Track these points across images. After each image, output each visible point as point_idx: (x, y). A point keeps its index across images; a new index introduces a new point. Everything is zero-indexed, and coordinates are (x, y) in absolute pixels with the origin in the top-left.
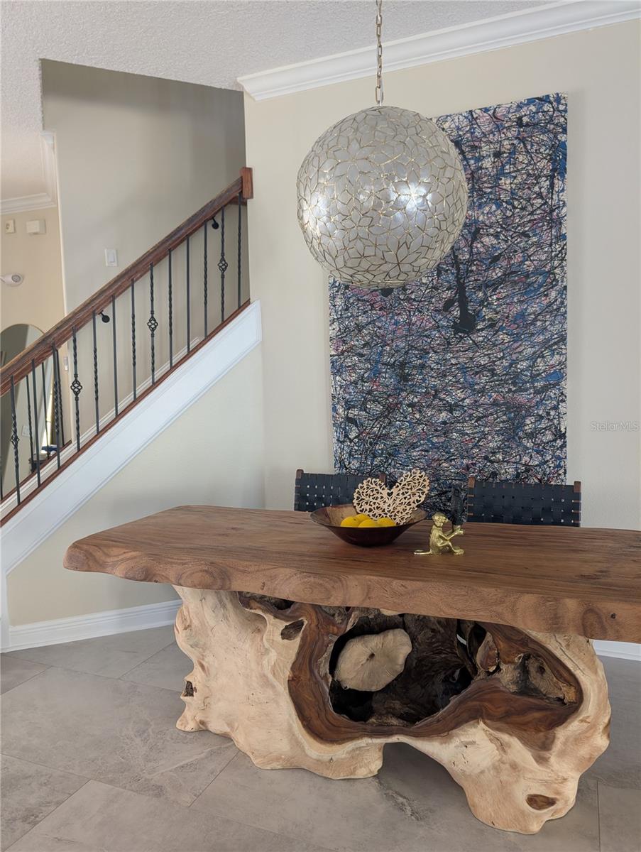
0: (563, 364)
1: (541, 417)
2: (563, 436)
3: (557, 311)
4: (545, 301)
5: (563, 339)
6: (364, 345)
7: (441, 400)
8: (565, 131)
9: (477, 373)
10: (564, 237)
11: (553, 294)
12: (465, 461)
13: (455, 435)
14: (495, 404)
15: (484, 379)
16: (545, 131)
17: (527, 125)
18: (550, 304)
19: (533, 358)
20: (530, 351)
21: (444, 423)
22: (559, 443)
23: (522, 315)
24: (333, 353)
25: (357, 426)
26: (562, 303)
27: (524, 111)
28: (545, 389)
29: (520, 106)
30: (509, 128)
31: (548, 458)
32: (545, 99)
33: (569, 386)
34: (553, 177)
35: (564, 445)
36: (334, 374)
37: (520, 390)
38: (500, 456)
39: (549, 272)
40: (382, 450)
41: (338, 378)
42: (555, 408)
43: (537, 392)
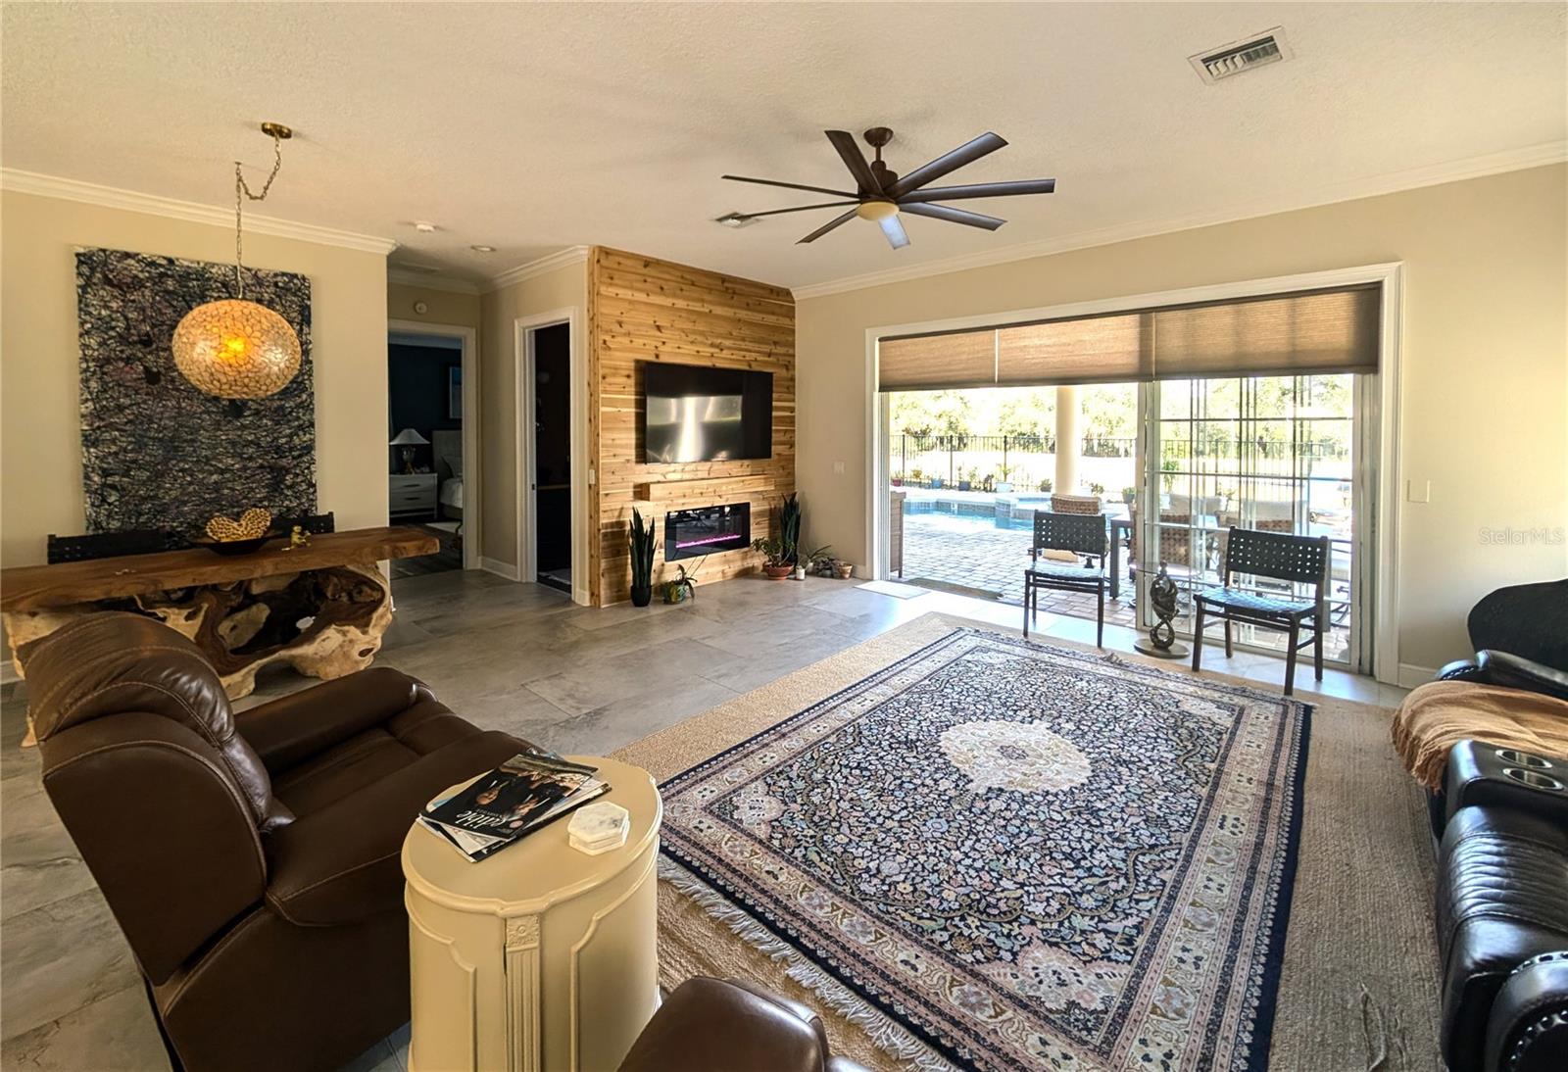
0: (312, 441)
1: (298, 475)
2: (314, 486)
3: (308, 407)
4: (299, 400)
5: (312, 425)
6: (126, 423)
7: (212, 465)
8: (309, 299)
9: (244, 446)
10: (311, 362)
11: (304, 396)
12: (235, 510)
13: (226, 491)
14: (262, 467)
15: (251, 450)
16: (295, 295)
17: (282, 288)
18: (302, 402)
19: (291, 436)
20: (288, 431)
21: (215, 482)
22: (311, 490)
23: (282, 408)
24: (86, 428)
25: (118, 490)
26: (311, 402)
27: (279, 279)
28: (300, 456)
29: (276, 275)
30: (268, 287)
31: (304, 500)
32: (295, 276)
33: (317, 454)
34: (301, 325)
35: (315, 491)
36: (87, 447)
37: (281, 457)
38: (266, 503)
39: (302, 382)
40: (150, 509)
41: (92, 450)
42: (308, 468)
43: (294, 458)
